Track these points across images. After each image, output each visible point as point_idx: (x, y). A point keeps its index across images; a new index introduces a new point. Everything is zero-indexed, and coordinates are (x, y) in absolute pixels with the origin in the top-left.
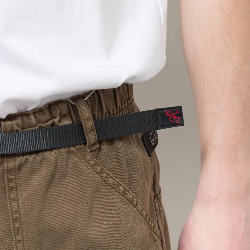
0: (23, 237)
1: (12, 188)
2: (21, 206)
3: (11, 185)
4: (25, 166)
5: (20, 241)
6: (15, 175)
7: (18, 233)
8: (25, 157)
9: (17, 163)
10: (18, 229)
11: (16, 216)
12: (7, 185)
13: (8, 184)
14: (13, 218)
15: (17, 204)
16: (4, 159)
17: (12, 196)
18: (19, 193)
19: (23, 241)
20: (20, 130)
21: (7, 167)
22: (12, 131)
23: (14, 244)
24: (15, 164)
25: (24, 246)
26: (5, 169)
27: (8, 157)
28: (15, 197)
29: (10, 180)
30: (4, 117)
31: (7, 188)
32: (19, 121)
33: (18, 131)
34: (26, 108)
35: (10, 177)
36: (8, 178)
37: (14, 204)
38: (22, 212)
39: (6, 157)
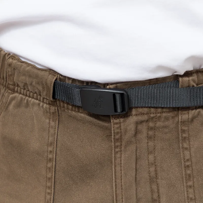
0: (194, 182)
1: (185, 138)
2: (193, 154)
3: (184, 135)
4: (197, 119)
5: (190, 187)
6: (188, 127)
7: (189, 180)
8: (198, 110)
9: (190, 116)
10: (189, 176)
11: (188, 163)
12: (180, 135)
13: (182, 135)
14: (185, 165)
15: (189, 153)
16: (179, 112)
17: (185, 145)
18: (191, 143)
19: (194, 186)
20: (195, 86)
21: (181, 119)
22: (189, 86)
23: (185, 189)
24: (188, 117)
25: (194, 191)
26: (180, 120)
27: (182, 110)
28: (188, 146)
29: (183, 131)
30: (182, 73)
31: (180, 138)
32: (195, 77)
33: (193, 86)
34: (201, 66)
35: (183, 128)
36: (182, 129)
37: (187, 153)
38: (194, 160)
39: (181, 110)
